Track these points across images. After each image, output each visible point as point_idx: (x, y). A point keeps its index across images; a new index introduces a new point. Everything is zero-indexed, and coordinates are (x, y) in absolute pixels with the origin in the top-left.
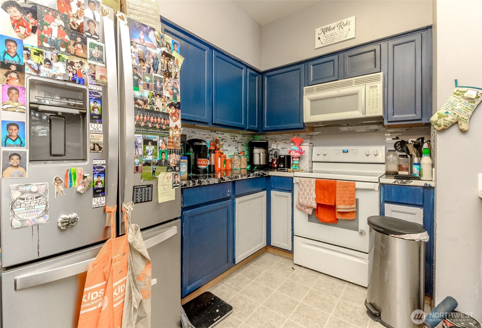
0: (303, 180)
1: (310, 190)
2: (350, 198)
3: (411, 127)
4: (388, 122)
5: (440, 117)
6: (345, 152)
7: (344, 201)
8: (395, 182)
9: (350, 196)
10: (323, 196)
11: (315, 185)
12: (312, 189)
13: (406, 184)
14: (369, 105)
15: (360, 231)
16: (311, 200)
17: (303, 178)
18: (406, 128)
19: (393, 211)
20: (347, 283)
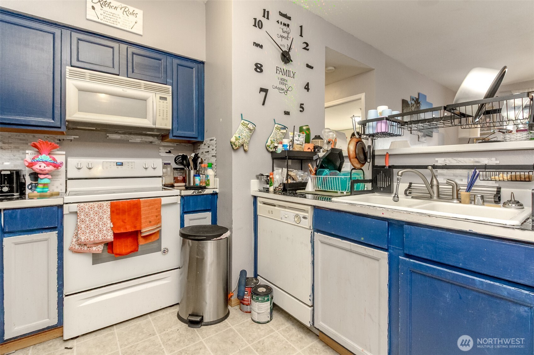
0: (86, 207)
1: (101, 218)
2: (157, 216)
3: (180, 143)
4: (173, 136)
5: (236, 139)
6: (119, 165)
7: (150, 222)
8: (193, 193)
9: (157, 214)
10: (122, 223)
11: (109, 210)
12: (105, 216)
13: (201, 193)
14: (160, 116)
15: (162, 250)
16: (105, 232)
17: (86, 204)
18: (177, 144)
19: (191, 220)
20: (149, 315)
